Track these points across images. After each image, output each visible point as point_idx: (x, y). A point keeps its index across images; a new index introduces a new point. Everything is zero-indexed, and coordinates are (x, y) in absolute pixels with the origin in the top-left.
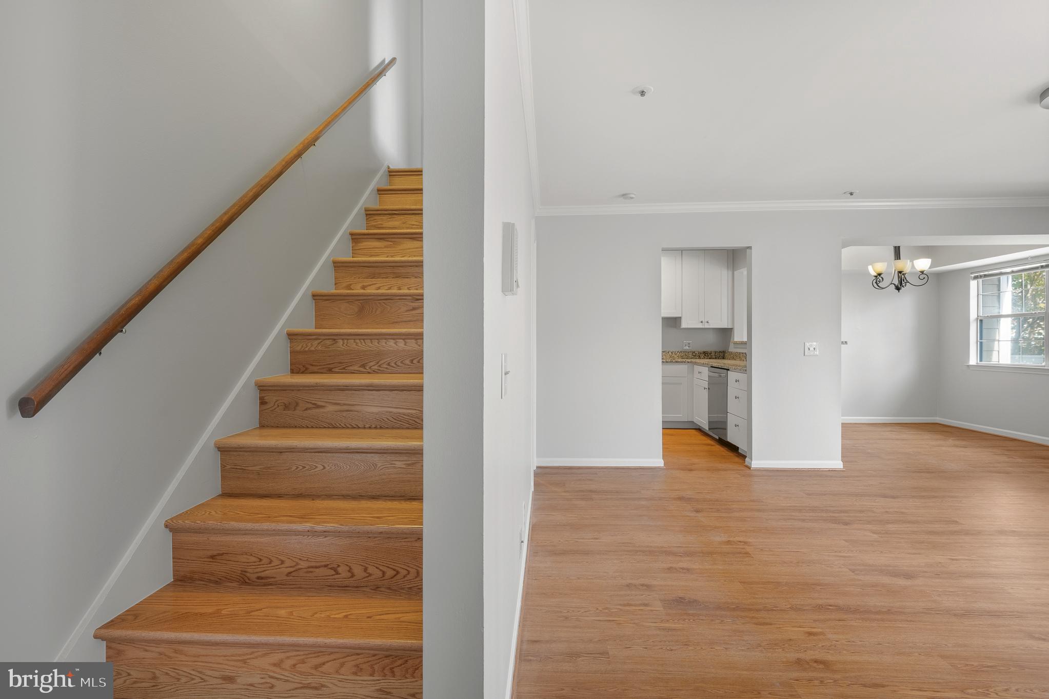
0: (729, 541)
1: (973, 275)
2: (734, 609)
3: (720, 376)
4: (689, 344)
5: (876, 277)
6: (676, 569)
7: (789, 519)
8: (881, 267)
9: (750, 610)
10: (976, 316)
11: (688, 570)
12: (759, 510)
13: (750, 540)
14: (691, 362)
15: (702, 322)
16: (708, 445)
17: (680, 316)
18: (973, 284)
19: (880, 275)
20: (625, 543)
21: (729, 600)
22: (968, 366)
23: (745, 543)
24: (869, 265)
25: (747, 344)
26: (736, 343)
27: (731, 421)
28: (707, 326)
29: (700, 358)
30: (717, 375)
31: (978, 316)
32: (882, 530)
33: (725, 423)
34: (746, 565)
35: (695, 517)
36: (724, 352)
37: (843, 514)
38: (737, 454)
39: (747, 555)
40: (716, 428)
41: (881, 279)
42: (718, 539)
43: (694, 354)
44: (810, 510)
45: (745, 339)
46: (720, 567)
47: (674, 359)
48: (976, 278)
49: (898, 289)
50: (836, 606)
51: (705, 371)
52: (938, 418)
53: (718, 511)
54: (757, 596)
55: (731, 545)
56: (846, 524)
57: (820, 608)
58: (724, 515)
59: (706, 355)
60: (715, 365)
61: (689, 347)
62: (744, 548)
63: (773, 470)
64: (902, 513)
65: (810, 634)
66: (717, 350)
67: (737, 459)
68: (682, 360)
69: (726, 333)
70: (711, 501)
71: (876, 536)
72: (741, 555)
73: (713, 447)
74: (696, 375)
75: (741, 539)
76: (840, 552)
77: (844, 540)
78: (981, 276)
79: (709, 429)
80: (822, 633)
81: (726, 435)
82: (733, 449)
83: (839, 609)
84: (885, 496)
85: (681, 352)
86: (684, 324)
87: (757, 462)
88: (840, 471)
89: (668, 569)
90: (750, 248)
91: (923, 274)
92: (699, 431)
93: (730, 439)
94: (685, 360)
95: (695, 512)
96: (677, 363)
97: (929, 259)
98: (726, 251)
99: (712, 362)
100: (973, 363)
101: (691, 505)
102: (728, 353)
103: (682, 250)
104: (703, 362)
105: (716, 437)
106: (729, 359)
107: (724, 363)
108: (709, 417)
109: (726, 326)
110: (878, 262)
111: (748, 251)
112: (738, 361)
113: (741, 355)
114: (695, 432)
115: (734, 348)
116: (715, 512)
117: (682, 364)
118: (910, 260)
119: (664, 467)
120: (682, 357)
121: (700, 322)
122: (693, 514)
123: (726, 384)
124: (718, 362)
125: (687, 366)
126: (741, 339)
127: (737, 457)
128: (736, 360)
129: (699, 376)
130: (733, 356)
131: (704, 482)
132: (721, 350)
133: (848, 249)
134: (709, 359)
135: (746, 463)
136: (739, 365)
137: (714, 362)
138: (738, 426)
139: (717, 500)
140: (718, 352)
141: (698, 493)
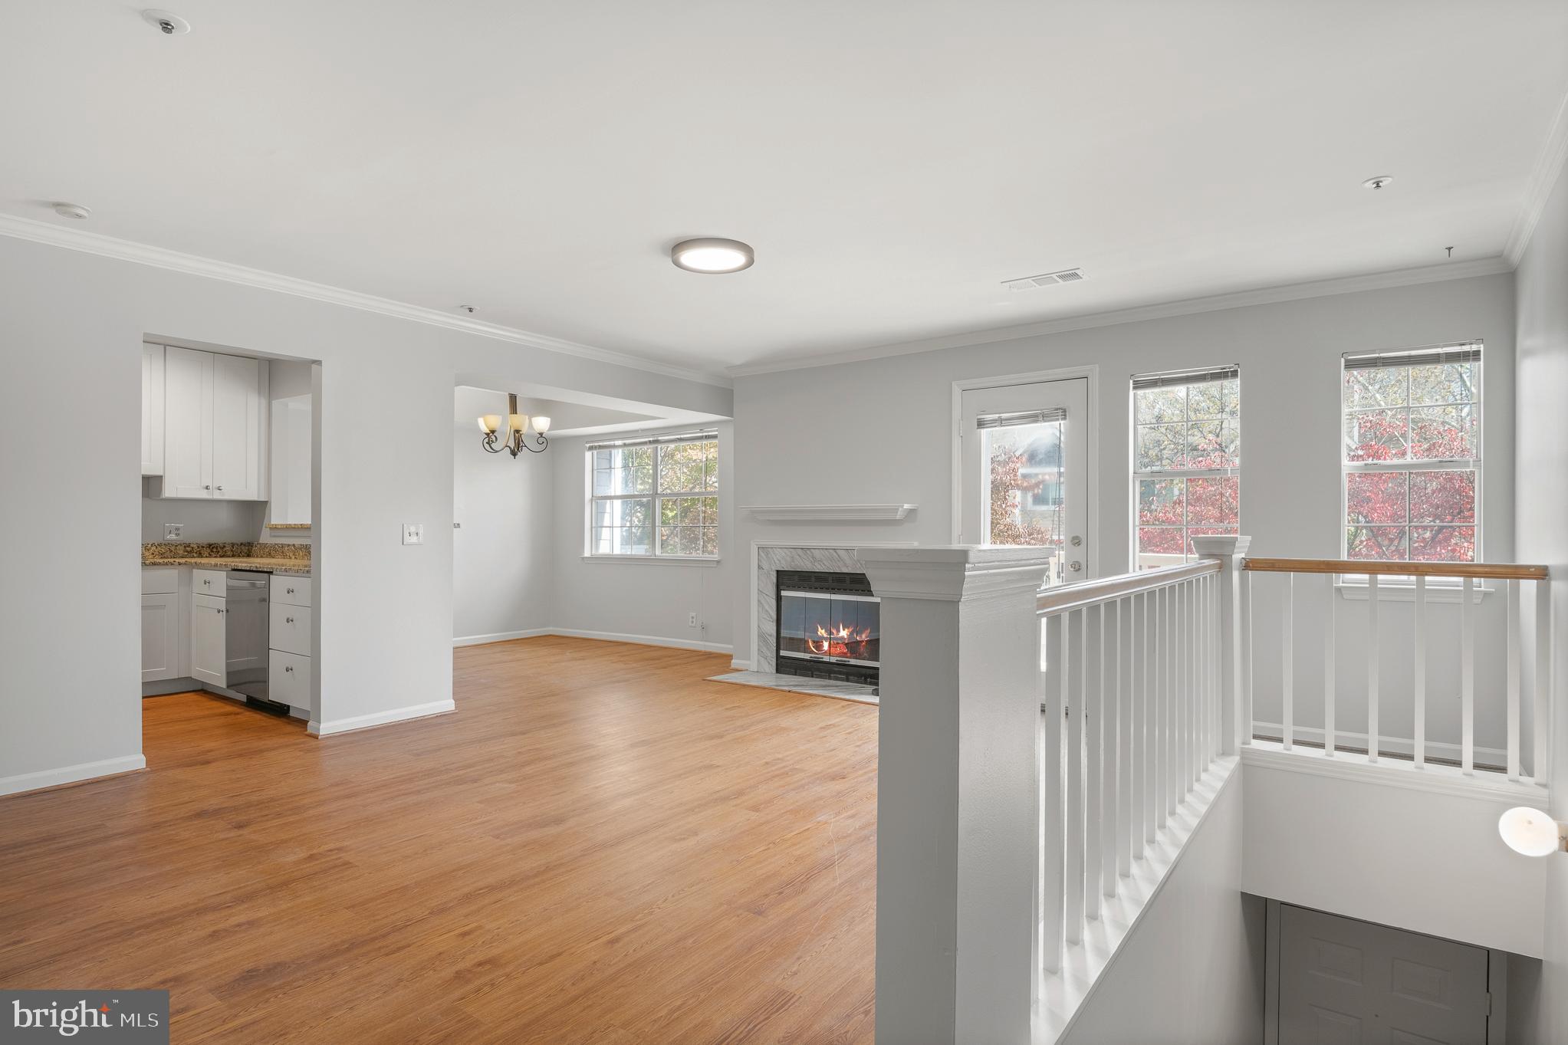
0: (311, 855)
1: (588, 445)
2: (348, 950)
3: (253, 585)
4: (177, 529)
5: (488, 434)
6: (225, 930)
7: (397, 796)
8: (494, 421)
9: (373, 940)
10: (591, 496)
11: (251, 924)
12: (348, 797)
13: (346, 844)
14: (185, 564)
15: (207, 488)
16: (225, 714)
17: (161, 474)
18: (588, 455)
19: (493, 432)
20: (99, 925)
21: (336, 941)
22: (583, 558)
23: (340, 849)
24: (480, 417)
25: (312, 530)
26: (275, 528)
27: (277, 663)
28: (217, 496)
29: (200, 555)
30: (245, 583)
32: (519, 777)
33: (265, 670)
34: (348, 881)
35: (240, 836)
36: (250, 545)
37: (468, 770)
38: (285, 720)
39: (347, 866)
40: (245, 683)
41: (494, 439)
42: (291, 858)
43: (189, 549)
44: (425, 775)
45: (307, 520)
46: (308, 899)
48: (591, 448)
49: (514, 454)
50: (487, 887)
51: (220, 579)
52: (551, 628)
53: (279, 815)
54: (378, 917)
55: (317, 860)
56: (475, 781)
57: (468, 898)
58: (291, 819)
59: (214, 549)
60: (241, 566)
61: (177, 535)
62: (340, 858)
63: (355, 733)
64: (537, 749)
65: (464, 934)
66: (234, 541)
67: (290, 728)
68: (161, 561)
69: (253, 510)
70: (261, 803)
71: (513, 786)
72: (337, 870)
73: (239, 716)
74: (198, 586)
75: (332, 846)
76: (476, 818)
77: (478, 802)
78: (596, 447)
79: (228, 687)
80: (479, 927)
81: (266, 691)
82: (280, 711)
83: (492, 889)
84: (513, 734)
85: (160, 545)
87: (327, 727)
88: (453, 713)
89: (210, 936)
90: (319, 363)
91: (542, 436)
92: (205, 693)
93: (275, 694)
94: (172, 560)
95: (236, 830)
96: (155, 567)
97: (549, 419)
98: (257, 361)
99: (233, 562)
100: (587, 554)
101: (225, 819)
102: (259, 546)
103: (165, 346)
104: (213, 563)
105: (243, 698)
106: (262, 557)
107: (256, 562)
108: (228, 665)
109: (255, 498)
110: (490, 414)
111: (314, 366)
112: (290, 558)
113: (286, 548)
114: (196, 697)
115: (271, 536)
116: (273, 819)
117: (167, 567)
118: (527, 417)
119: (148, 769)
120: (162, 555)
121: (203, 488)
122: (233, 834)
123: (266, 600)
124: (241, 562)
125: (177, 571)
126: (292, 520)
127: (289, 724)
128: (284, 556)
129: (205, 589)
130: (272, 551)
131: (238, 778)
132: (244, 540)
133: (460, 390)
134: (221, 557)
135: (309, 731)
136: (294, 566)
137: (236, 562)
138: (291, 670)
139: (272, 800)
140: (237, 545)
141: (233, 796)
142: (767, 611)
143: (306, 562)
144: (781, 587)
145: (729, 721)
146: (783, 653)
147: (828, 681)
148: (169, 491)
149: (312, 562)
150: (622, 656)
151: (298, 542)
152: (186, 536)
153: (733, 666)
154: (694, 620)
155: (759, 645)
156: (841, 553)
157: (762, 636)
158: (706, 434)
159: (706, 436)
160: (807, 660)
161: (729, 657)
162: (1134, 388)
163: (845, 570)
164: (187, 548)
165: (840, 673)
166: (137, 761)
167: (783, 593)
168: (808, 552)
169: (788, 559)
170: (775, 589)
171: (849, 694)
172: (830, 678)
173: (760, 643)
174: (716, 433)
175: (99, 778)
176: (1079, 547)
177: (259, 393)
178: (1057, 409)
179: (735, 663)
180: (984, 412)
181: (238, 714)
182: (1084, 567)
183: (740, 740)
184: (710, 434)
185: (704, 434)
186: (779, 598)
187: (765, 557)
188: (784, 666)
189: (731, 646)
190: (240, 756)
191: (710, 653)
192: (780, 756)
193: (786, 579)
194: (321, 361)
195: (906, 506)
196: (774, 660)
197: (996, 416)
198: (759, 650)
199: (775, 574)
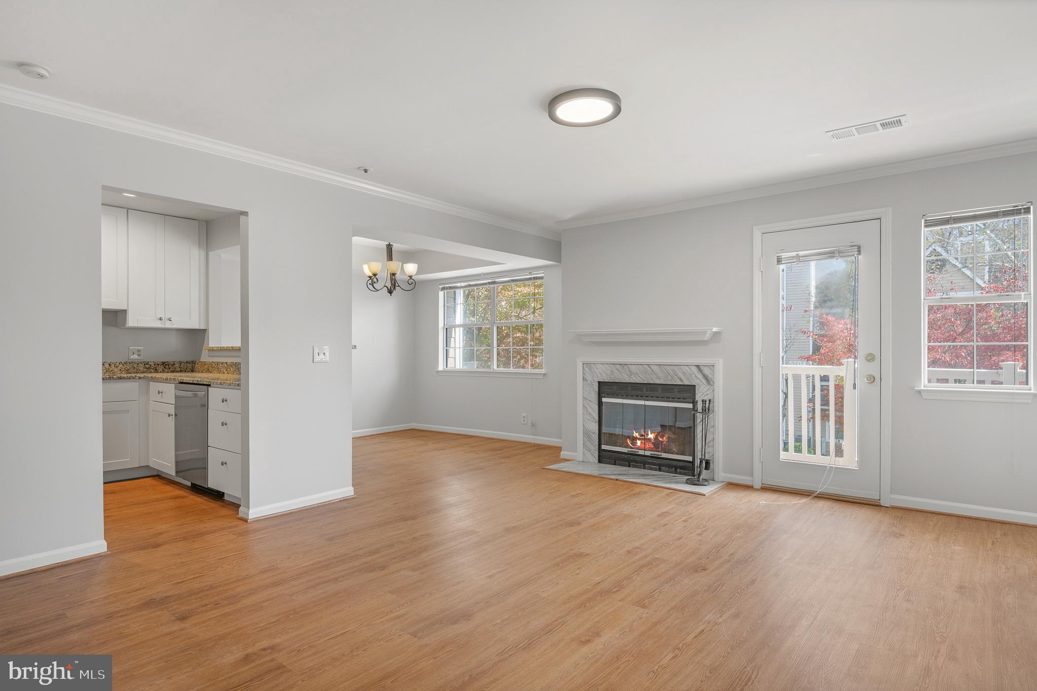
0: (248, 655)
1: (441, 287)
3: (196, 396)
4: (139, 351)
5: (370, 277)
8: (376, 267)
12: (276, 584)
13: (278, 641)
14: (144, 378)
15: (161, 319)
16: (176, 498)
17: (125, 309)
18: (441, 294)
19: (375, 275)
22: (438, 371)
23: (273, 649)
24: (365, 264)
25: (242, 351)
26: (212, 350)
27: (214, 457)
28: (168, 325)
29: (156, 371)
30: (190, 394)
31: (444, 325)
33: (205, 460)
35: (181, 630)
36: (193, 362)
37: (376, 556)
38: (221, 504)
39: (281, 670)
40: (189, 470)
41: (376, 281)
42: (229, 659)
45: (237, 343)
47: (114, 373)
48: (443, 289)
49: (390, 292)
51: (170, 390)
52: (413, 424)
53: (217, 605)
55: (254, 661)
56: (383, 568)
58: (227, 610)
59: (166, 366)
60: (186, 379)
61: (139, 355)
62: (273, 660)
63: (276, 517)
66: (183, 360)
67: (225, 511)
68: (129, 375)
69: (196, 336)
70: (202, 592)
73: (185, 500)
74: (153, 396)
75: (265, 644)
77: (390, 592)
78: (447, 288)
79: (177, 472)
81: (205, 477)
82: (218, 496)
84: (404, 520)
85: (126, 363)
86: (131, 322)
87: (255, 511)
88: (352, 498)
90: (245, 214)
91: (411, 279)
92: (159, 478)
93: (213, 483)
94: (133, 375)
95: (179, 622)
96: (121, 380)
97: (417, 265)
98: (197, 221)
99: (180, 376)
100: (441, 367)
101: (170, 609)
102: (200, 364)
103: (128, 209)
104: (165, 377)
105: (189, 484)
106: (202, 372)
107: (198, 377)
108: (176, 456)
109: (196, 326)
110: (373, 261)
111: (242, 218)
112: (224, 373)
113: (221, 365)
114: (153, 481)
115: (209, 356)
116: (212, 609)
117: (130, 380)
118: (401, 263)
119: (109, 552)
120: (128, 372)
121: (158, 319)
122: (176, 627)
123: (205, 406)
124: (187, 377)
125: (137, 383)
126: (225, 344)
127: (223, 506)
128: (219, 372)
129: (158, 398)
130: (210, 368)
131: (183, 563)
132: (190, 359)
133: (356, 240)
134: (172, 372)
135: (241, 515)
136: (227, 380)
137: (182, 376)
138: (226, 464)
139: (212, 587)
140: (184, 363)
141: (178, 583)
142: (590, 414)
143: (236, 376)
144: (602, 395)
145: (579, 508)
146: (604, 447)
147: (643, 470)
148: (132, 321)
149: (242, 376)
150: (473, 447)
151: (229, 360)
152: (144, 357)
153: (562, 457)
154: (526, 419)
155: (584, 440)
156: (653, 367)
157: (586, 433)
158: (535, 276)
159: (534, 278)
160: (624, 453)
161: (560, 449)
162: (926, 226)
163: (657, 382)
164: (146, 366)
165: (654, 464)
166: (99, 546)
167: (604, 400)
168: (625, 367)
169: (608, 372)
170: (597, 396)
171: (667, 483)
172: (645, 468)
173: (585, 439)
174: (543, 275)
175: (67, 561)
176: (874, 362)
177: (199, 247)
178: (852, 246)
179: (564, 454)
180: (783, 251)
181: (183, 497)
182: (878, 379)
183: (595, 527)
184: (537, 276)
185: (532, 276)
186: (600, 404)
187: (588, 371)
188: (604, 457)
189: (561, 441)
190: (185, 539)
191: (539, 445)
192: (637, 544)
193: (605, 388)
194: (247, 212)
195: (715, 329)
196: (597, 453)
197: (794, 254)
198: (584, 444)
199: (597, 383)
